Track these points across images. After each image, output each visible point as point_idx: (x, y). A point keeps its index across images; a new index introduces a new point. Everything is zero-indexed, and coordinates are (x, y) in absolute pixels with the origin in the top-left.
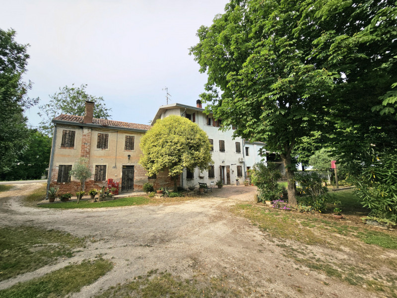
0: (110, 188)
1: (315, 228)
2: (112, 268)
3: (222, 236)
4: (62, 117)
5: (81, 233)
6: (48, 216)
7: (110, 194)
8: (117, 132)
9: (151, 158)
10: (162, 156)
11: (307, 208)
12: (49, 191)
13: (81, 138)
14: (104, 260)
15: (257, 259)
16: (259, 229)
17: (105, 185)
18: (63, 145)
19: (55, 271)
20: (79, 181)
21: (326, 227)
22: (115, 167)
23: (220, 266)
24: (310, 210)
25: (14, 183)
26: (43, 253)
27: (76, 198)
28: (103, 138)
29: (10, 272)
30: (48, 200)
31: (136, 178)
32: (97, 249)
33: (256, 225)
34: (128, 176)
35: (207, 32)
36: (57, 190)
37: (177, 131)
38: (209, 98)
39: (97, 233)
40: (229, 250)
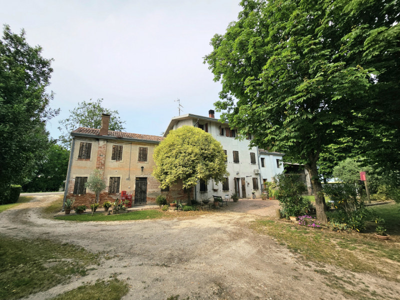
0: (123, 200)
1: (357, 250)
2: (127, 291)
3: (247, 257)
4: (80, 130)
5: (95, 248)
6: (63, 229)
7: (124, 206)
8: (131, 143)
9: (164, 170)
10: (176, 167)
11: (342, 225)
12: (65, 203)
13: (97, 149)
14: (119, 281)
15: (294, 288)
16: (289, 250)
17: (118, 197)
18: (80, 157)
19: (68, 292)
20: (93, 193)
21: (370, 250)
22: (129, 179)
23: (251, 295)
24: (345, 228)
25: (35, 195)
26: (57, 270)
27: (90, 210)
28: (117, 150)
29: (23, 291)
30: (64, 212)
31: (149, 190)
32: (111, 267)
33: (284, 245)
34: (141, 188)
35: (221, 40)
36: (73, 202)
37: (190, 141)
38: (224, 106)
39: (111, 248)
40: (258, 274)
